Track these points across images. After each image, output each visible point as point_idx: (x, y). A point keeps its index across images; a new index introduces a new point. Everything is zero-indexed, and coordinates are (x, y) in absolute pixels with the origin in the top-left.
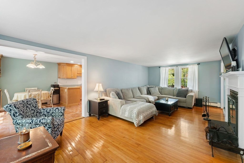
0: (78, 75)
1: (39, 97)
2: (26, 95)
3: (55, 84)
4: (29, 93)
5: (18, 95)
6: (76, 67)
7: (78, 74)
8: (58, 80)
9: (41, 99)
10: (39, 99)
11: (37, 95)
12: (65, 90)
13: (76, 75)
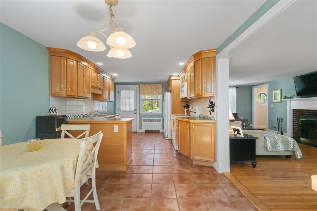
0: (93, 91)
12: (113, 128)
13: (90, 91)
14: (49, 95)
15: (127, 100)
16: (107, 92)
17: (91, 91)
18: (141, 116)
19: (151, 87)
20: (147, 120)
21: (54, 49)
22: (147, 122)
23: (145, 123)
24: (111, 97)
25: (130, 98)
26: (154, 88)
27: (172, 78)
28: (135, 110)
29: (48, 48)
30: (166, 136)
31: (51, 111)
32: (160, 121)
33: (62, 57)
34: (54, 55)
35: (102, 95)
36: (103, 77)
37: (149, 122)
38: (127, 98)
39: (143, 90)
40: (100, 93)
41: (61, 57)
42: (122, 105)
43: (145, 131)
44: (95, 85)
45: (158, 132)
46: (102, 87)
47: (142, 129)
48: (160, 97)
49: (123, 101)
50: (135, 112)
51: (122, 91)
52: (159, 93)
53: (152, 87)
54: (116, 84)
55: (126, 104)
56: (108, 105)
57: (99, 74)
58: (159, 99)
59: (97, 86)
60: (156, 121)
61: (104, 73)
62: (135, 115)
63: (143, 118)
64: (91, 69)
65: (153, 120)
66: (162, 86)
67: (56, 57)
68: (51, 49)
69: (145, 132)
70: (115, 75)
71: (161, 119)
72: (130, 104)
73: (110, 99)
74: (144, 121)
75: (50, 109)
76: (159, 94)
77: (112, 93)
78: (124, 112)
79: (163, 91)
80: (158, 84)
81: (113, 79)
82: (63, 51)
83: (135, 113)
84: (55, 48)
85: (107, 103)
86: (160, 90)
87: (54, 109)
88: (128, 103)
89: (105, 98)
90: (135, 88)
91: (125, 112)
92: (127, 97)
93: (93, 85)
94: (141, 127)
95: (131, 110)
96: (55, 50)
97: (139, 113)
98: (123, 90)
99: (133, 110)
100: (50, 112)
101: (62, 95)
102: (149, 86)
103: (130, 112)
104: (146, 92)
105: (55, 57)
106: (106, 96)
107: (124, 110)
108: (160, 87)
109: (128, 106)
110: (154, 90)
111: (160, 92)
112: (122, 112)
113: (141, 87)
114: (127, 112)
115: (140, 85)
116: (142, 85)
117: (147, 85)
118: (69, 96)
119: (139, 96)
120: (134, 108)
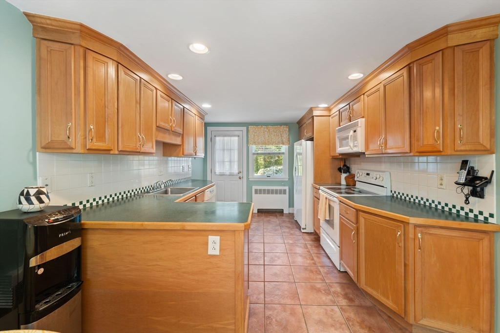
0: (161, 137)
6: (154, 90)
7: (159, 128)
13: (154, 136)
14: (34, 150)
15: (226, 154)
16: (192, 140)
17: (156, 137)
18: (250, 184)
19: (269, 130)
20: (260, 190)
21: (48, 22)
22: (260, 193)
23: (258, 195)
24: (198, 149)
25: (231, 150)
27: (315, 113)
28: (240, 172)
29: (27, 15)
30: (303, 226)
31: (22, 198)
32: (284, 192)
33: (72, 44)
34: (47, 38)
35: (180, 145)
36: (183, 109)
37: (264, 193)
38: (225, 151)
39: (254, 135)
40: (177, 141)
41: (70, 46)
42: (217, 163)
43: (258, 209)
44: (167, 125)
45: (280, 212)
46: (180, 130)
48: (284, 148)
49: (218, 155)
50: (241, 175)
51: (218, 139)
52: (282, 141)
53: (271, 130)
54: (207, 125)
55: (224, 162)
56: (192, 164)
57: (174, 103)
58: (283, 153)
59: (171, 126)
60: (276, 192)
61: (185, 102)
62: (240, 181)
63: (254, 188)
64: (156, 89)
65: (272, 190)
66: (288, 130)
67: (55, 43)
68: (38, 20)
69: (258, 212)
70: (206, 106)
71: (287, 188)
72: (230, 162)
73: (196, 153)
74: (256, 192)
75: (22, 194)
76: (283, 144)
77: (201, 141)
78: (220, 175)
79: (289, 138)
80: (281, 125)
81: (202, 116)
82: (75, 29)
83: (240, 178)
84: (49, 19)
85: (192, 161)
86: (285, 136)
87: (32, 192)
88: (227, 159)
89: (186, 152)
90: (240, 133)
91: (222, 175)
92: (226, 148)
93: (162, 124)
95: (232, 172)
96: (52, 25)
97: (248, 178)
98: (219, 136)
99: (237, 172)
100: (20, 203)
101: (72, 149)
102: (266, 129)
103: (231, 175)
104: (260, 140)
105: (50, 43)
106: (188, 147)
107: (221, 172)
108: (285, 132)
109: (227, 164)
110: (274, 135)
111: (284, 139)
112: (217, 175)
113: (251, 131)
114: (226, 175)
115: (250, 126)
116: (252, 126)
117: (262, 127)
118: (92, 151)
119: (248, 148)
120: (238, 170)
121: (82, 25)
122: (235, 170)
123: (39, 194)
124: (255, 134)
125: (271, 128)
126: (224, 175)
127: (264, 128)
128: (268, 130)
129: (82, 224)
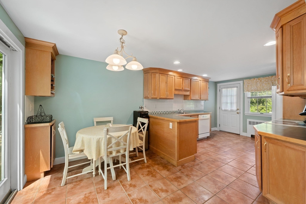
0: (177, 92)
1: (125, 143)
2: (101, 139)
3: (141, 110)
4: (107, 134)
5: (83, 137)
6: (174, 77)
7: (176, 90)
8: (143, 101)
9: (129, 149)
10: (126, 149)
11: (122, 140)
12: (169, 125)
13: (173, 93)
14: (143, 98)
17: (175, 93)
18: (245, 117)
19: (261, 81)
20: (253, 122)
22: (253, 124)
23: (251, 125)
25: (232, 96)
26: (265, 82)
28: (238, 109)
33: (149, 73)
36: (190, 80)
38: (228, 97)
42: (223, 104)
43: (251, 135)
44: (180, 88)
46: (189, 89)
47: (247, 133)
49: (224, 100)
50: (238, 111)
51: (223, 90)
55: (227, 103)
57: (185, 78)
59: (182, 88)
61: (192, 77)
62: (238, 115)
63: (248, 120)
69: (251, 137)
72: (231, 103)
74: (250, 123)
78: (225, 111)
81: (206, 80)
83: (238, 113)
85: (204, 102)
88: (229, 101)
89: (192, 98)
90: (238, 85)
92: (228, 95)
94: (245, 130)
95: (232, 109)
96: (146, 70)
97: (244, 114)
98: (224, 88)
102: (258, 80)
103: (232, 111)
104: (253, 88)
107: (225, 109)
109: (229, 105)
110: (266, 84)
112: (223, 110)
113: (246, 83)
114: (229, 111)
115: (244, 80)
116: (247, 80)
117: (254, 79)
118: (153, 98)
119: (244, 94)
120: (237, 108)
121: (150, 68)
122: (235, 108)
123: (142, 107)
124: (249, 85)
125: (263, 80)
126: (227, 111)
127: (256, 80)
128: (259, 81)
129: (149, 116)
